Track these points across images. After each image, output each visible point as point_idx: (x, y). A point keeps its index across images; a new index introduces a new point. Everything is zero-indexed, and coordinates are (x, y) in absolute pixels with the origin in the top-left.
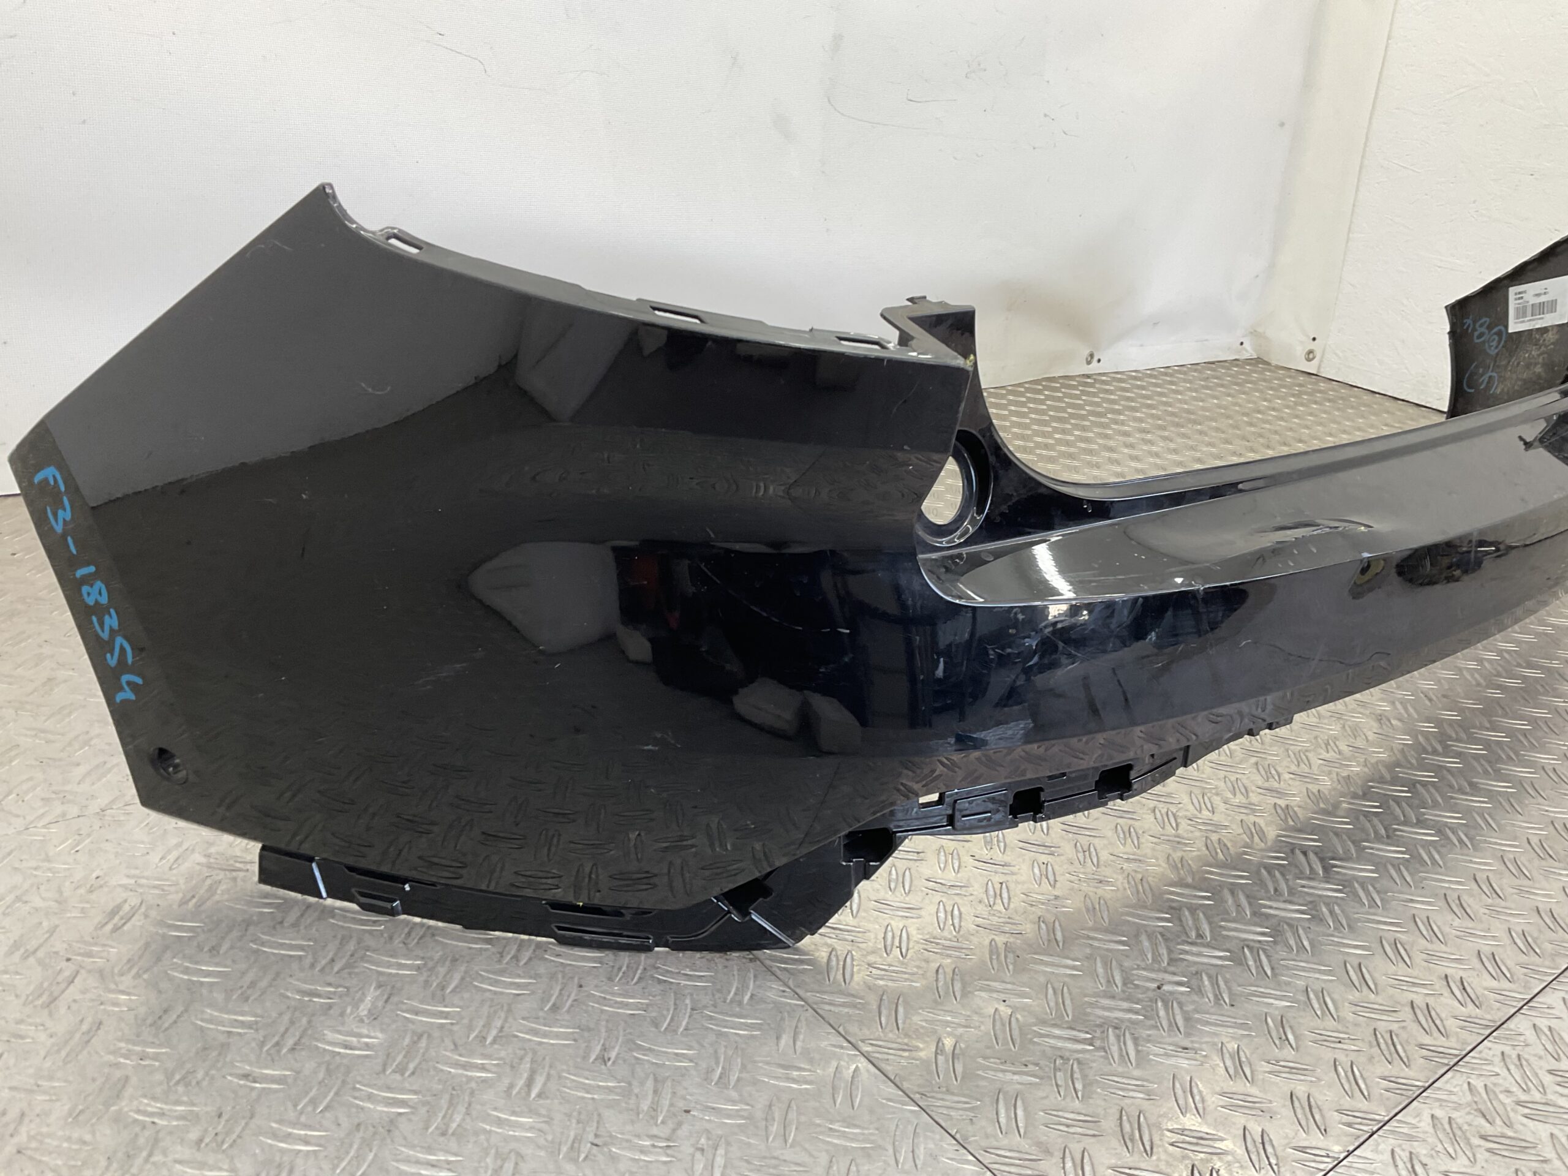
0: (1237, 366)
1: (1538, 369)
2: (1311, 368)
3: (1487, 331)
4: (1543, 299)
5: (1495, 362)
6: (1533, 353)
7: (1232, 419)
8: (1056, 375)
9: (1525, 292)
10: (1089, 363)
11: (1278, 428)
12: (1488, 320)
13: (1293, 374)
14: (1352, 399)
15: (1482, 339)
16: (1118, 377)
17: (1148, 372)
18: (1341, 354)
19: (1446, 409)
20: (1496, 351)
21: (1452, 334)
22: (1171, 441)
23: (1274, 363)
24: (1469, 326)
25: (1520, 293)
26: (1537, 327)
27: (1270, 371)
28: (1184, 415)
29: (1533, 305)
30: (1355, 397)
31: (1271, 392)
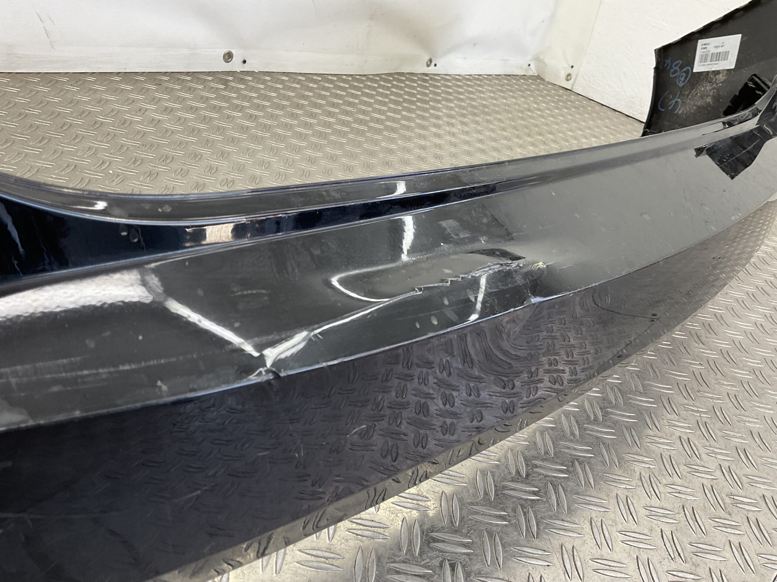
0: (524, 79)
1: (709, 100)
2: (568, 85)
3: (678, 69)
4: (720, 50)
5: (681, 91)
6: (707, 88)
7: (511, 114)
8: (405, 71)
9: (708, 44)
10: (428, 66)
11: (539, 123)
12: (681, 62)
13: (557, 88)
14: (589, 108)
15: (676, 75)
16: (445, 78)
17: (467, 77)
18: (586, 78)
19: (645, 121)
20: (683, 84)
21: (657, 69)
22: (466, 125)
23: (547, 80)
24: (668, 65)
25: (705, 44)
26: (713, 69)
27: (543, 84)
28: (481, 108)
29: (712, 54)
30: (591, 107)
31: (540, 98)
